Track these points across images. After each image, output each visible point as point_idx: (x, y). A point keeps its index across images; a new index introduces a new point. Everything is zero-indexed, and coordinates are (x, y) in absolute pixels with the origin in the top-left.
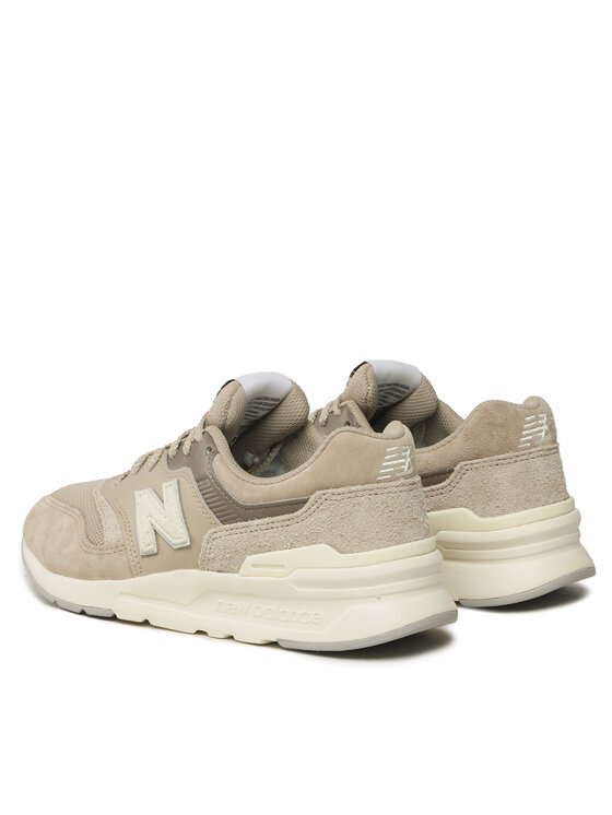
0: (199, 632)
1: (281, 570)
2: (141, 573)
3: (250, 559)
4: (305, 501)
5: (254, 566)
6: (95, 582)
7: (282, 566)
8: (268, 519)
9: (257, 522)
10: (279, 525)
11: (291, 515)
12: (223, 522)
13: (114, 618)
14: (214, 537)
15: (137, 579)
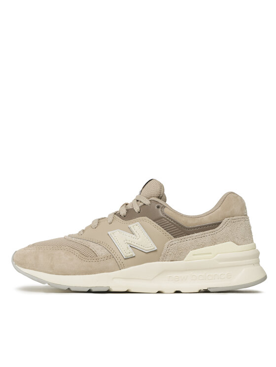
0: (159, 292)
1: (210, 255)
2: (124, 267)
3: (192, 252)
4: (220, 223)
5: (194, 255)
6: (97, 275)
7: (211, 253)
8: (201, 233)
9: (196, 234)
10: (208, 235)
11: (214, 230)
12: (175, 237)
13: (108, 292)
14: (171, 244)
15: (122, 270)
